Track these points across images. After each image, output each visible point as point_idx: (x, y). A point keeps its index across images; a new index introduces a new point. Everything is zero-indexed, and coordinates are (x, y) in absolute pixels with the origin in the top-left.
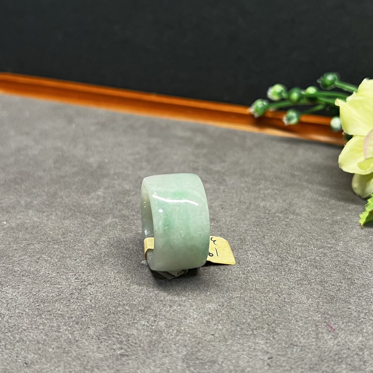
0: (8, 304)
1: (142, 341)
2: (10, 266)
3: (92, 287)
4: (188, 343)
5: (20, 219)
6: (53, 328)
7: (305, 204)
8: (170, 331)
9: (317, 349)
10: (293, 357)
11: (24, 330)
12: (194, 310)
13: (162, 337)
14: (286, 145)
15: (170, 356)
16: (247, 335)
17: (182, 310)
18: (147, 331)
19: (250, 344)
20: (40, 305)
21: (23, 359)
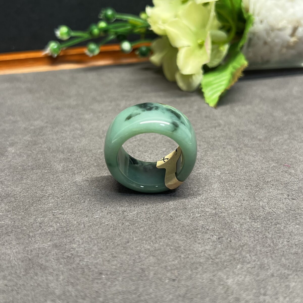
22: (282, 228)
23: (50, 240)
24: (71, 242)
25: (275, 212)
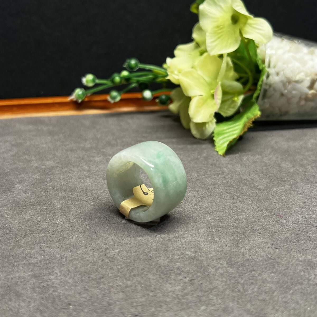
4: (219, 257)
8: (199, 254)
13: (200, 260)
22: (256, 275)
23: (32, 271)
24: (49, 274)
25: (254, 260)
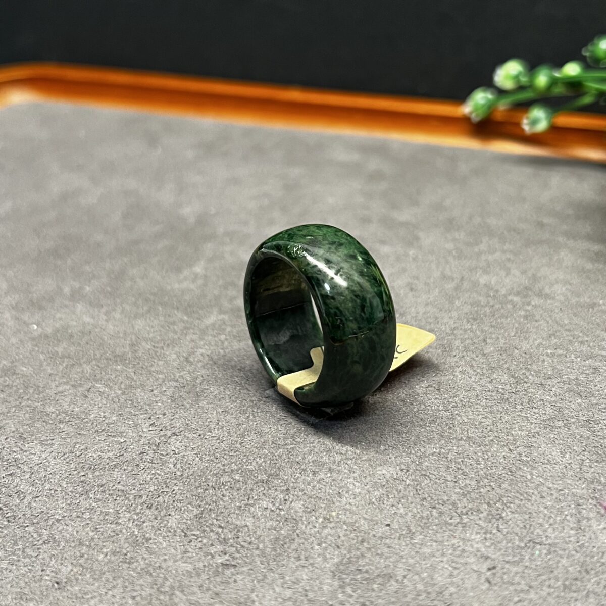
0: (33, 473)
1: (262, 538)
2: (39, 404)
3: (177, 440)
4: (343, 542)
5: (60, 319)
6: (106, 518)
7: (561, 277)
8: (311, 519)
9: (578, 549)
10: (534, 566)
11: (58, 521)
12: (355, 479)
13: (298, 531)
14: (528, 170)
15: (310, 567)
16: (451, 524)
17: (334, 480)
18: (271, 519)
19: (455, 541)
20: (87, 474)
21: (53, 574)
